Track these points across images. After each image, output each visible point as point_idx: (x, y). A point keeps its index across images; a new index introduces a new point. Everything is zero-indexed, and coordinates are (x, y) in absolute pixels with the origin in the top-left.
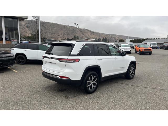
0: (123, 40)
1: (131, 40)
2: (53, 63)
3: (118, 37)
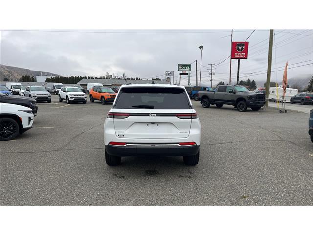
0: (31, 77)
1: (47, 77)
2: (158, 124)
3: (7, 70)
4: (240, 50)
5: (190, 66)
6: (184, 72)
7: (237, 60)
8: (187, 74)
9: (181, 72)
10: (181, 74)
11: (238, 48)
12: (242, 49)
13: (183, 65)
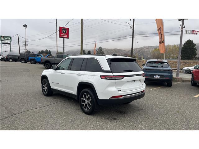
4: (64, 32)
5: (10, 38)
6: (6, 42)
7: (63, 38)
8: (9, 44)
9: (3, 42)
10: (3, 43)
11: (63, 31)
12: (65, 32)
13: (4, 36)
